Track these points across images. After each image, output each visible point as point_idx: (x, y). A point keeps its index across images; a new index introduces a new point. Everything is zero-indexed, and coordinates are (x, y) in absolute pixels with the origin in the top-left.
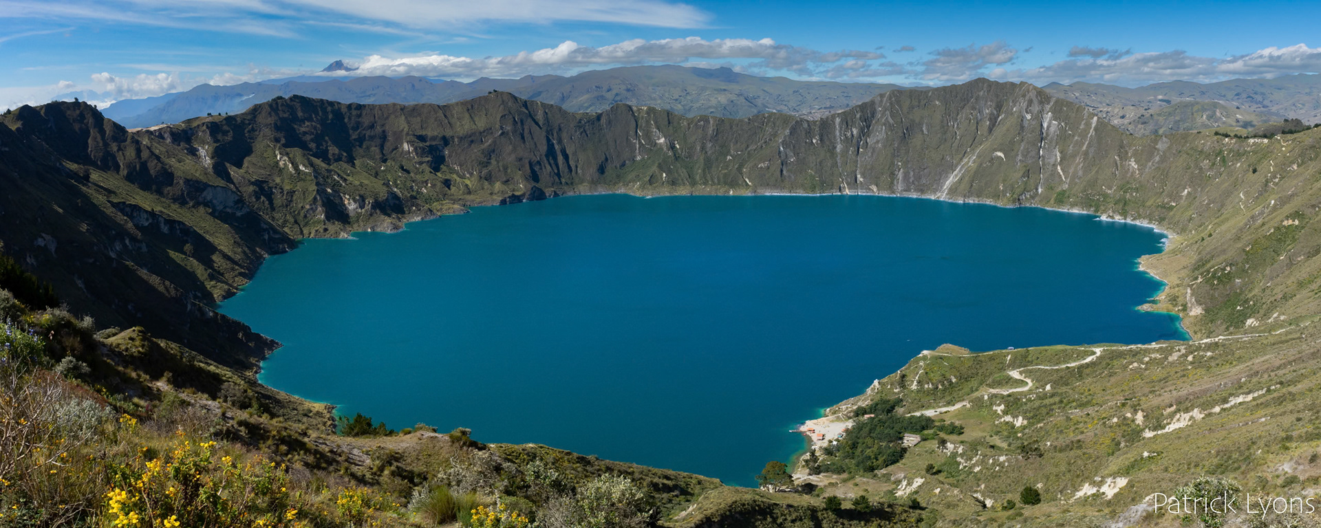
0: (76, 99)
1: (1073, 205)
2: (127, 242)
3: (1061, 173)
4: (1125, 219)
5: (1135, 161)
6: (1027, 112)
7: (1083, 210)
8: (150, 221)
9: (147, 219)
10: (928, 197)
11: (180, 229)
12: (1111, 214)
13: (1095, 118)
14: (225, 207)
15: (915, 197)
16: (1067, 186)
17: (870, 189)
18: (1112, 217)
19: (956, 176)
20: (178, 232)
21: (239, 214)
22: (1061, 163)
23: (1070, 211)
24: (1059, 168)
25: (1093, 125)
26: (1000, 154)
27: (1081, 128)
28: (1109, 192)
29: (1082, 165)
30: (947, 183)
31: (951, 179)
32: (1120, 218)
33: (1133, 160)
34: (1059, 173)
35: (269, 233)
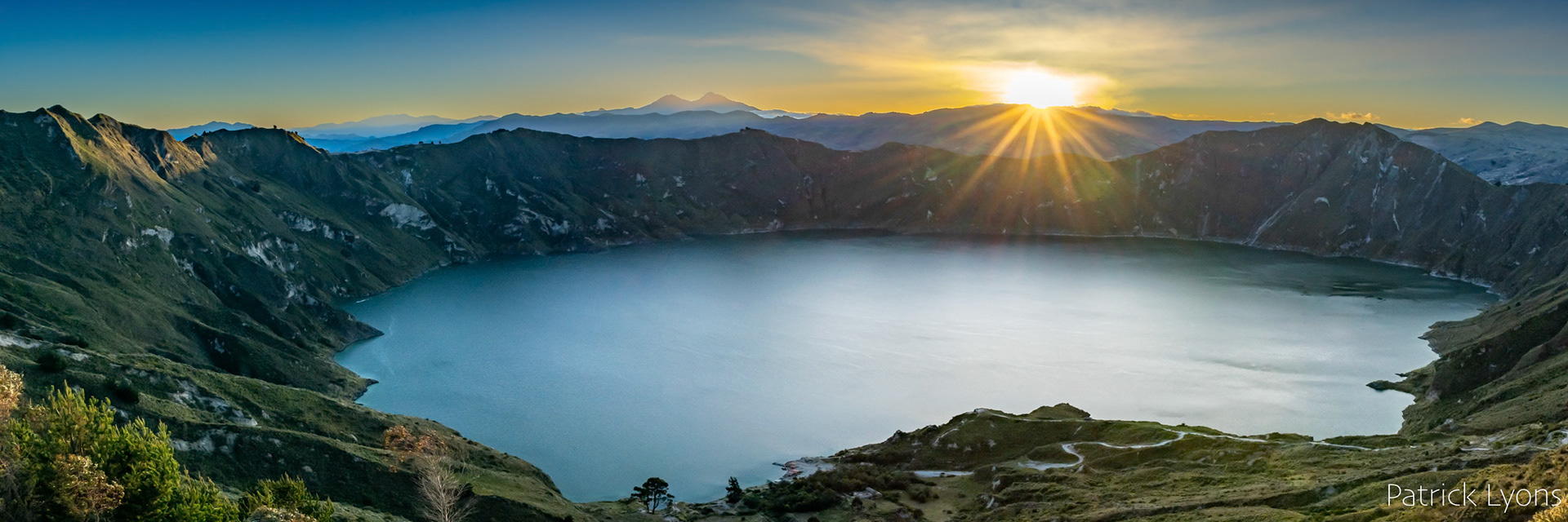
0: (275, 127)
1: (1402, 258)
2: (278, 241)
3: (1396, 223)
4: (1459, 276)
5: (1483, 213)
6: (1363, 156)
7: (1415, 264)
8: (314, 227)
9: (311, 226)
10: (1236, 242)
11: (346, 236)
12: (1442, 270)
13: (1444, 164)
14: (410, 222)
15: (1220, 241)
16: (1401, 236)
17: (1170, 232)
18: (1444, 274)
19: (1272, 221)
20: (343, 238)
21: (424, 228)
22: (1396, 212)
23: (1399, 264)
24: (1394, 217)
25: (1441, 172)
26: (1324, 199)
27: (1427, 173)
28: (1449, 245)
29: (1421, 214)
30: (1260, 228)
31: (1265, 224)
32: (1453, 274)
33: (1482, 211)
34: (1394, 222)
35: (452, 246)
